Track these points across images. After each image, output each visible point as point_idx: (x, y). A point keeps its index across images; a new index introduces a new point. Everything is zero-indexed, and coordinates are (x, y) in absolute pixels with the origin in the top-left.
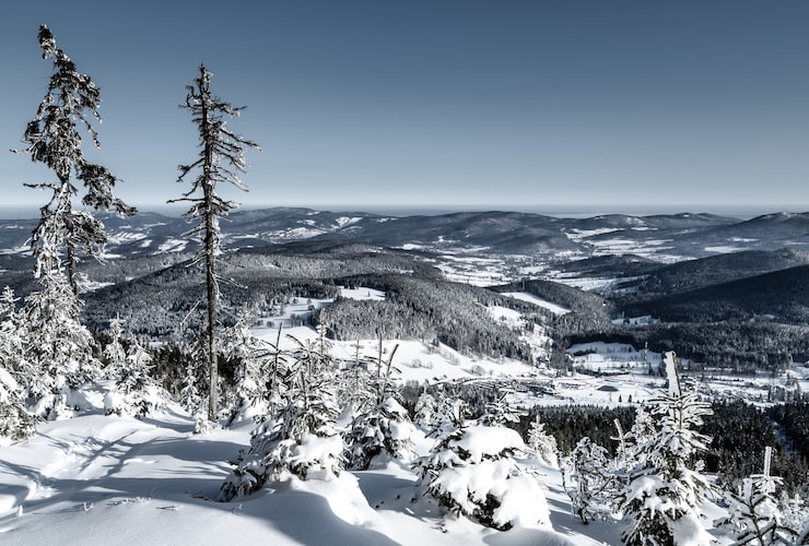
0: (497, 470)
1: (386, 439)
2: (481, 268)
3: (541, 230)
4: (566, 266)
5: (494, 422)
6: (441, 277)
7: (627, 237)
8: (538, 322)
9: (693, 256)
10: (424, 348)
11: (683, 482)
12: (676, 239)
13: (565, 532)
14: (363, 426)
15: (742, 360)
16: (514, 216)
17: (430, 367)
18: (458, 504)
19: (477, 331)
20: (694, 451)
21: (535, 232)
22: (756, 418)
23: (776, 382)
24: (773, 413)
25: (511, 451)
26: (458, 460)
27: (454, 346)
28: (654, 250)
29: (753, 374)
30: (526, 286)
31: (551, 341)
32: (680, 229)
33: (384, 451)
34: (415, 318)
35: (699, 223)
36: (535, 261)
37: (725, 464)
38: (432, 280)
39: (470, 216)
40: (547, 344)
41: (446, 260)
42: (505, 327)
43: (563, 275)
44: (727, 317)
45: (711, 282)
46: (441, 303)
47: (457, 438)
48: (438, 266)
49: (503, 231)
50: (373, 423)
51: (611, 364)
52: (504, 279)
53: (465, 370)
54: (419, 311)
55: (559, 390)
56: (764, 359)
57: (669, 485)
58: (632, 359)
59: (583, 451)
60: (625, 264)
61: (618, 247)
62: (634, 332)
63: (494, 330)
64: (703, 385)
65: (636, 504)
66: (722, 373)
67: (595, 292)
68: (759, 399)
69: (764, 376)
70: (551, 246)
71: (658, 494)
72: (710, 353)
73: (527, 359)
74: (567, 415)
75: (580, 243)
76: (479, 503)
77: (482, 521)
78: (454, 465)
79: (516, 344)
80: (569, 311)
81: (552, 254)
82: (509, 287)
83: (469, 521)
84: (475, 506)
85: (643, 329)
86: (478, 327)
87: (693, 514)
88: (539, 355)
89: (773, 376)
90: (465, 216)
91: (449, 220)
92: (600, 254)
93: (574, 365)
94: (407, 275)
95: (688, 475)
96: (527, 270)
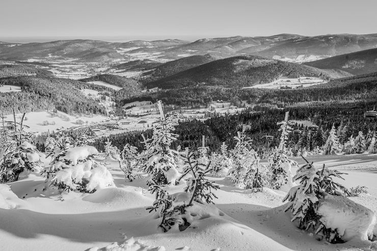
0: (85, 166)
1: (26, 163)
2: (75, 70)
3: (103, 49)
4: (119, 66)
5: (82, 144)
6: (53, 76)
7: (145, 51)
8: (108, 95)
9: (173, 59)
10: (48, 115)
11: (169, 155)
12: (166, 52)
13: (122, 187)
14: (10, 159)
15: (195, 102)
16: (89, 42)
17: (53, 124)
18: (68, 186)
19: (77, 103)
20: (172, 141)
21: (101, 50)
22: (201, 125)
23: (208, 110)
24: (207, 122)
25: (92, 156)
26: (65, 165)
27: (65, 111)
28: (157, 57)
29: (199, 108)
30: (100, 78)
31: (115, 104)
32: (167, 47)
33: (25, 169)
34: (41, 99)
35: (175, 44)
36: (103, 65)
37: (191, 146)
38: (48, 78)
39: (65, 42)
40: (113, 105)
41: (55, 67)
42: (91, 99)
43: (117, 71)
44: (188, 84)
45: (181, 70)
46: (55, 90)
47: (63, 155)
48: (51, 70)
49: (84, 50)
50: (16, 156)
51: (143, 111)
52: (88, 75)
53: (73, 123)
54: (43, 95)
55: (121, 126)
56: (203, 101)
57: (163, 157)
58: (151, 107)
59: (127, 150)
60: (145, 64)
61: (141, 56)
62: (151, 96)
63: (86, 101)
64: (181, 115)
65: (151, 168)
66: (188, 109)
67: (132, 78)
68: (201, 118)
69: (203, 108)
70: (110, 57)
71: (159, 162)
72: (183, 101)
73: (104, 113)
74: (125, 137)
75: (124, 55)
76: (78, 183)
77: (81, 191)
78: (63, 168)
79: (98, 107)
80: (122, 88)
81: (110, 61)
82: (91, 79)
83: (75, 193)
84: (77, 185)
85: (155, 93)
86: (77, 100)
87: (174, 167)
88: (109, 111)
89: (206, 108)
90: (63, 43)
91: (53, 45)
92: (133, 60)
93: (127, 113)
94: (33, 76)
95: (171, 151)
96: (99, 70)
